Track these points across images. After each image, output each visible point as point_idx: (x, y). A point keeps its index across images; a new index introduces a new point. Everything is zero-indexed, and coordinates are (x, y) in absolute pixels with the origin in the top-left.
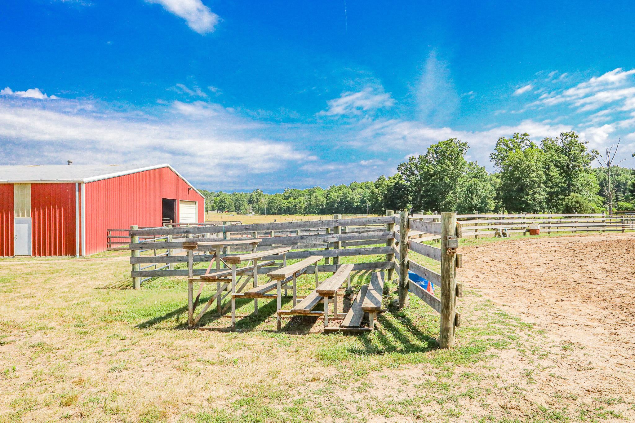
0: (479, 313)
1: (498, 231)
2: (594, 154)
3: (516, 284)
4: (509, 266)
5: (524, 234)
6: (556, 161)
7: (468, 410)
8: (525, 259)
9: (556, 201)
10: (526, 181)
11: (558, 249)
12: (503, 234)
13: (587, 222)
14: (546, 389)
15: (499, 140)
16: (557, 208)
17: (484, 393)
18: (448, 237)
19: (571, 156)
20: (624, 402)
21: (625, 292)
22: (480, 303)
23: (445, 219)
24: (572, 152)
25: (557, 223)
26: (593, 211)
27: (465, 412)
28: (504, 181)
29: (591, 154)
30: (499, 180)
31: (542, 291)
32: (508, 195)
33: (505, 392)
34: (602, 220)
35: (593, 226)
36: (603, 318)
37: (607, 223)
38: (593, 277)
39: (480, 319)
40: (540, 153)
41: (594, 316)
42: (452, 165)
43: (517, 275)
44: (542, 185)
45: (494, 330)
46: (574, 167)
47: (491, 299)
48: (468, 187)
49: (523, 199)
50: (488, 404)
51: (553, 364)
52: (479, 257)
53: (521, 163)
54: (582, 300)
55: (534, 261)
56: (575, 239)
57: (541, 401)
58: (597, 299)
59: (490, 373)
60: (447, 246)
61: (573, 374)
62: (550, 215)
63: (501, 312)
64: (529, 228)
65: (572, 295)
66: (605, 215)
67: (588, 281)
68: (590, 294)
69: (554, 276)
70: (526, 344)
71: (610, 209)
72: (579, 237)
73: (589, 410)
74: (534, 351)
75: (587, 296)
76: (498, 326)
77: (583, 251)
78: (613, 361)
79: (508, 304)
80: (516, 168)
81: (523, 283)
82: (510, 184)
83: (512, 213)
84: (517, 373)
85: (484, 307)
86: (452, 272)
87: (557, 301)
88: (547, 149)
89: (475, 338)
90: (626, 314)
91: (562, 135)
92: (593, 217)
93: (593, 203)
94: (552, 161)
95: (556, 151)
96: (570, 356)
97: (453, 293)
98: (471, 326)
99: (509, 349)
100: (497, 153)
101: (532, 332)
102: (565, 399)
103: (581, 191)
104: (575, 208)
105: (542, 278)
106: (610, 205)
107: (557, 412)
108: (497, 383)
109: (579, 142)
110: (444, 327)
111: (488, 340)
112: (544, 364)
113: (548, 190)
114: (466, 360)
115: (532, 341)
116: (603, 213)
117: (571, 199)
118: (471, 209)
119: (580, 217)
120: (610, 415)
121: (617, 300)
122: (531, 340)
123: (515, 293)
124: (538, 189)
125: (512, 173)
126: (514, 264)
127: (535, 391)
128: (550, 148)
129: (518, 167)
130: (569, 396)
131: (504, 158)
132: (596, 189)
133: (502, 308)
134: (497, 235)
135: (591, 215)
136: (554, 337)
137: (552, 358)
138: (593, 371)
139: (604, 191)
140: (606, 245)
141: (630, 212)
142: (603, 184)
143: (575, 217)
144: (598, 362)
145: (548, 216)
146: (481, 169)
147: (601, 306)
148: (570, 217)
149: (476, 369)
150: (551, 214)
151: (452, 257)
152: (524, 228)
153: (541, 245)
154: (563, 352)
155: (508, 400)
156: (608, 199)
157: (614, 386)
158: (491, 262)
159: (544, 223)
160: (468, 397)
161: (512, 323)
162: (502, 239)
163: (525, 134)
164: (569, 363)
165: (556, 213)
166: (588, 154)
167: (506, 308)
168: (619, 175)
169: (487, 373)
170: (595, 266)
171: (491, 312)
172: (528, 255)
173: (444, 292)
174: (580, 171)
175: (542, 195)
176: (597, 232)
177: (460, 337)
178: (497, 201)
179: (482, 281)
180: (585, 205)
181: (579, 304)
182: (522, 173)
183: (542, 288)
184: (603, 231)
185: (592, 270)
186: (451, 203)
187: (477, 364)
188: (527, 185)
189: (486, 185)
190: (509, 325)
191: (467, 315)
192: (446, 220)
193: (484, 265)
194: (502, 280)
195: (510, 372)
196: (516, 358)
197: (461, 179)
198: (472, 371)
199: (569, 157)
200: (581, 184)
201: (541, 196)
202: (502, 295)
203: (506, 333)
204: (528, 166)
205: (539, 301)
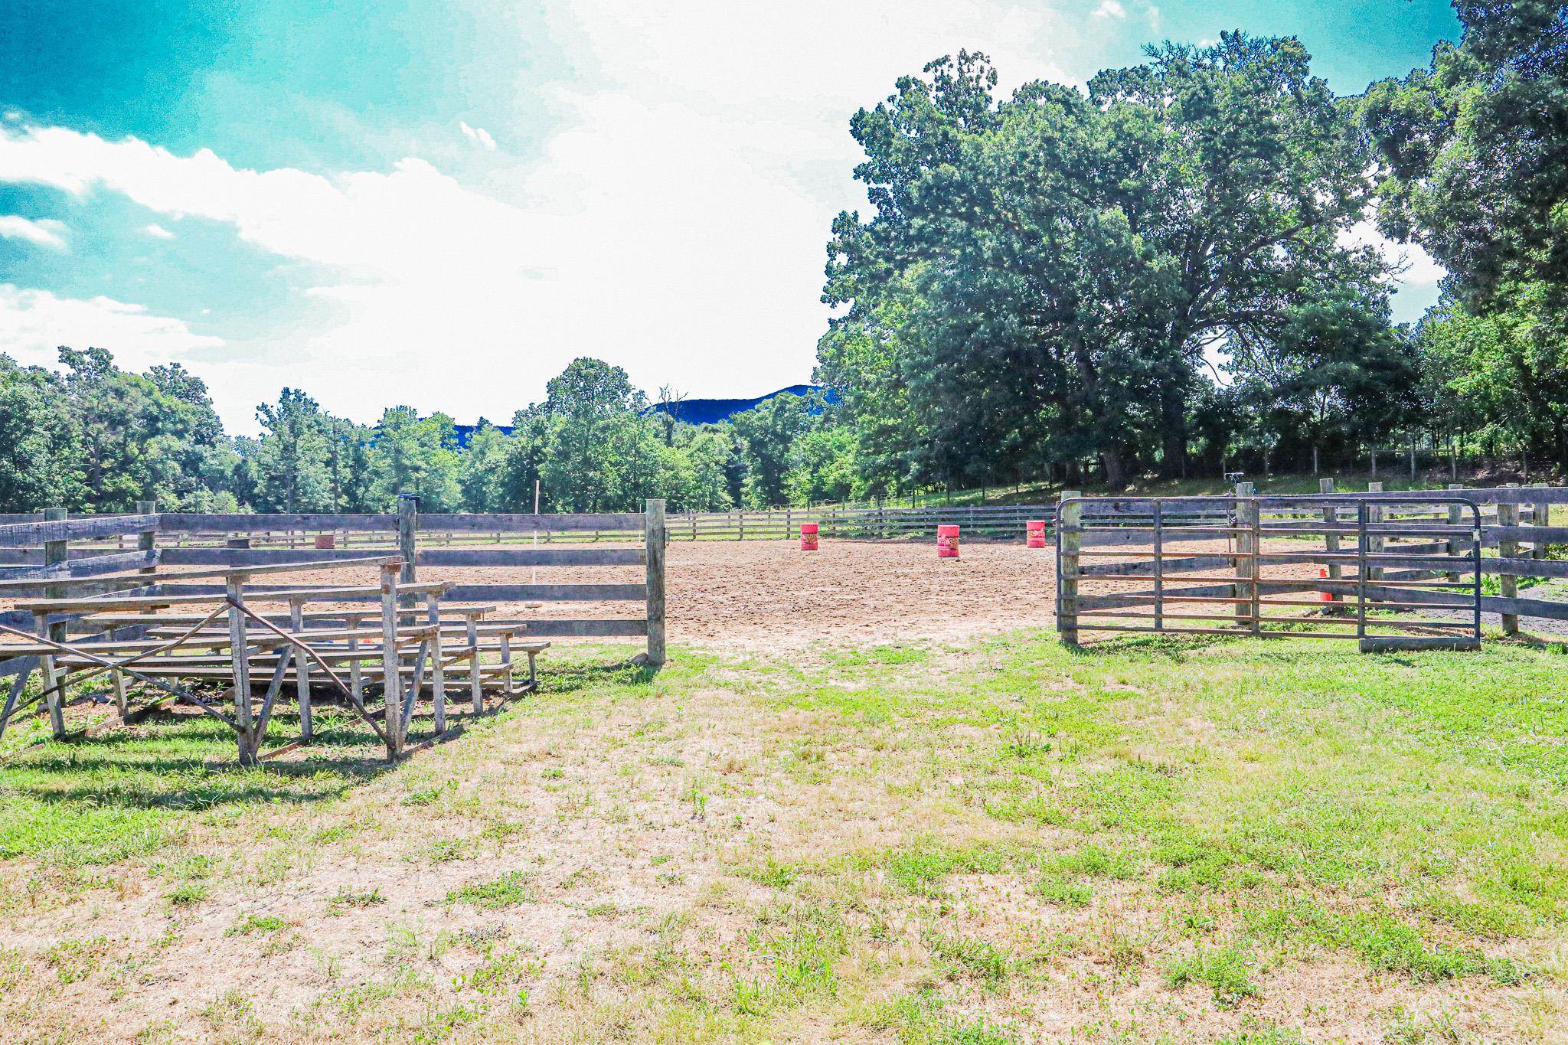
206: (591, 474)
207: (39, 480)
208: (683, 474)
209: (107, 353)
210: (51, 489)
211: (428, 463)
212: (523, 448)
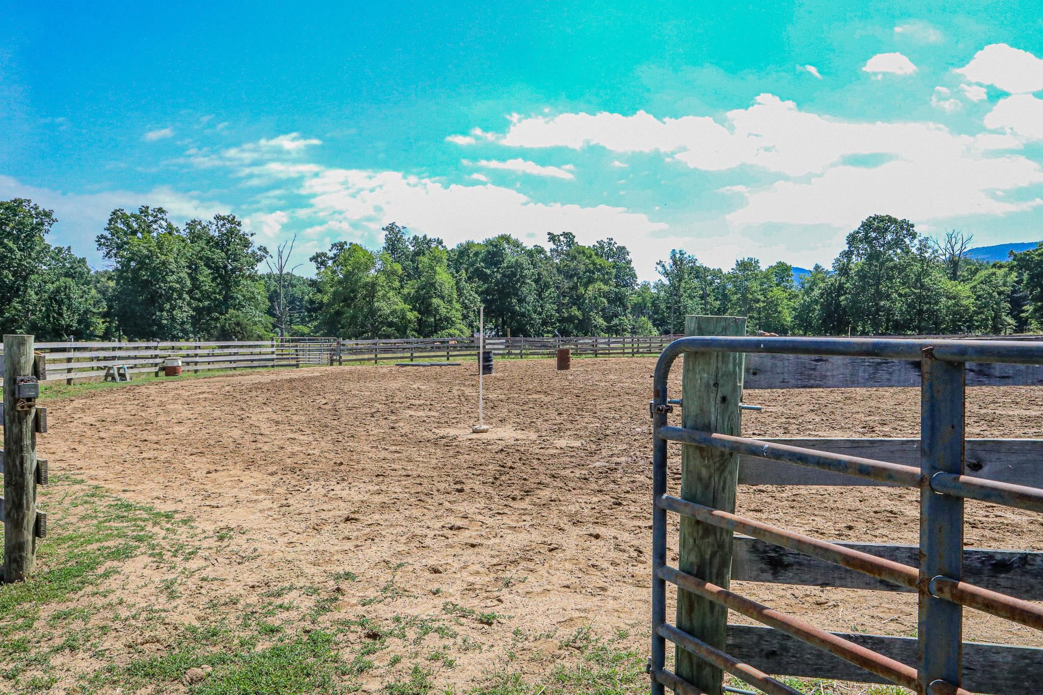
0: (81, 510)
1: (111, 371)
2: (262, 253)
3: (144, 455)
4: (132, 428)
5: (157, 374)
6: (208, 258)
7: (68, 670)
8: (158, 414)
9: (208, 321)
10: (160, 288)
11: (210, 396)
12: (120, 375)
13: (252, 354)
14: (195, 601)
15: (114, 213)
16: (208, 332)
17: (96, 635)
18: (19, 378)
19: (230, 252)
20: (296, 588)
21: (299, 449)
22: (82, 494)
23: (12, 346)
24: (231, 247)
25: (208, 355)
26: (260, 338)
27: (63, 674)
28: (121, 286)
29: (259, 253)
30: (112, 284)
31: (186, 461)
32: (128, 310)
33: (133, 622)
34: (270, 350)
35: (260, 360)
36: (271, 487)
37: (277, 355)
38: (259, 432)
39: (83, 518)
40: (183, 244)
41: (260, 487)
42: (19, 250)
43: (146, 440)
44: (185, 296)
45: (110, 531)
46: (233, 270)
47: (102, 484)
48: (52, 292)
49: (154, 317)
50: (105, 648)
51: (204, 564)
52: (76, 416)
53: (152, 256)
54: (243, 466)
55: (173, 416)
56: (235, 380)
57: (190, 619)
58: (263, 462)
59: (107, 601)
60: (17, 396)
61: (233, 570)
62: (198, 344)
63: (119, 503)
64: (165, 365)
65: (230, 462)
66: (275, 343)
67: (252, 439)
68: (255, 457)
69: (203, 438)
70: (163, 543)
71: (282, 335)
72: (240, 377)
73: (254, 610)
74: (176, 551)
75: (251, 460)
76: (117, 525)
77: (245, 397)
78: (283, 540)
79: (132, 488)
80: (142, 264)
81: (155, 452)
82: (132, 291)
83: (136, 341)
84: (151, 588)
85: (89, 499)
86: (27, 442)
87: (209, 472)
88: (195, 237)
89: (75, 551)
90: (299, 477)
91: (218, 218)
92: (260, 346)
93: (259, 325)
94: (201, 259)
95: (208, 242)
96: (228, 546)
97: (30, 478)
98: (66, 534)
99: (136, 556)
100: (109, 236)
101: (172, 524)
102: (224, 607)
103: (244, 307)
104: (235, 333)
105: (185, 441)
106: (281, 329)
107: (213, 627)
108: (120, 612)
109: (241, 232)
110: (14, 542)
111: (99, 550)
112: (192, 566)
113: (194, 304)
114: (59, 591)
115: (173, 537)
116: (273, 340)
117: (230, 320)
118: (57, 333)
119: (242, 347)
120: (280, 610)
121: (289, 461)
122: (171, 536)
123: (143, 469)
124: (179, 302)
125: (135, 272)
126: (140, 425)
127: (180, 609)
128: (199, 237)
129: (145, 263)
130: (228, 600)
131: (123, 246)
132: (264, 306)
133: (122, 496)
134: (110, 378)
135: (257, 343)
136: (205, 525)
137: (203, 555)
138: (258, 560)
139: (275, 309)
140: (275, 387)
141: (305, 340)
142: (273, 297)
143: (235, 347)
144: (264, 546)
145: (194, 344)
146: (79, 262)
147: (269, 471)
148: (228, 347)
149: (80, 601)
150: (199, 341)
151: (26, 415)
152: (156, 365)
153: (184, 391)
154: (219, 543)
155: (138, 632)
156: (279, 320)
157: (285, 572)
158: (98, 424)
159: (188, 356)
160: (67, 651)
161: (139, 516)
162: (119, 383)
163: (161, 210)
164: (227, 557)
165: (208, 340)
166: (254, 251)
167: (128, 494)
168: (294, 286)
169: (99, 601)
170: (261, 417)
171: (101, 505)
172: (164, 408)
173: (11, 479)
174: (243, 276)
175: (185, 311)
176: (265, 369)
177: (46, 556)
178: (108, 319)
179: (84, 456)
180: (248, 328)
181: (239, 473)
182: (153, 274)
183: (186, 457)
184: (273, 366)
185: (257, 424)
186: (15, 321)
187: (81, 593)
188: (161, 295)
189: (87, 291)
190: (135, 520)
191: (58, 516)
192: (15, 348)
193: (86, 430)
194: (121, 451)
195: (139, 591)
196: (148, 567)
197: (36, 276)
198: (72, 605)
199: (226, 254)
200: (244, 296)
201: (184, 313)
202: (120, 476)
203: (130, 533)
204: (164, 263)
205: (182, 477)
206: (882, 303)
207: (529, 310)
208: (964, 302)
209: (571, 234)
210: (534, 316)
211: (765, 297)
212: (832, 284)
